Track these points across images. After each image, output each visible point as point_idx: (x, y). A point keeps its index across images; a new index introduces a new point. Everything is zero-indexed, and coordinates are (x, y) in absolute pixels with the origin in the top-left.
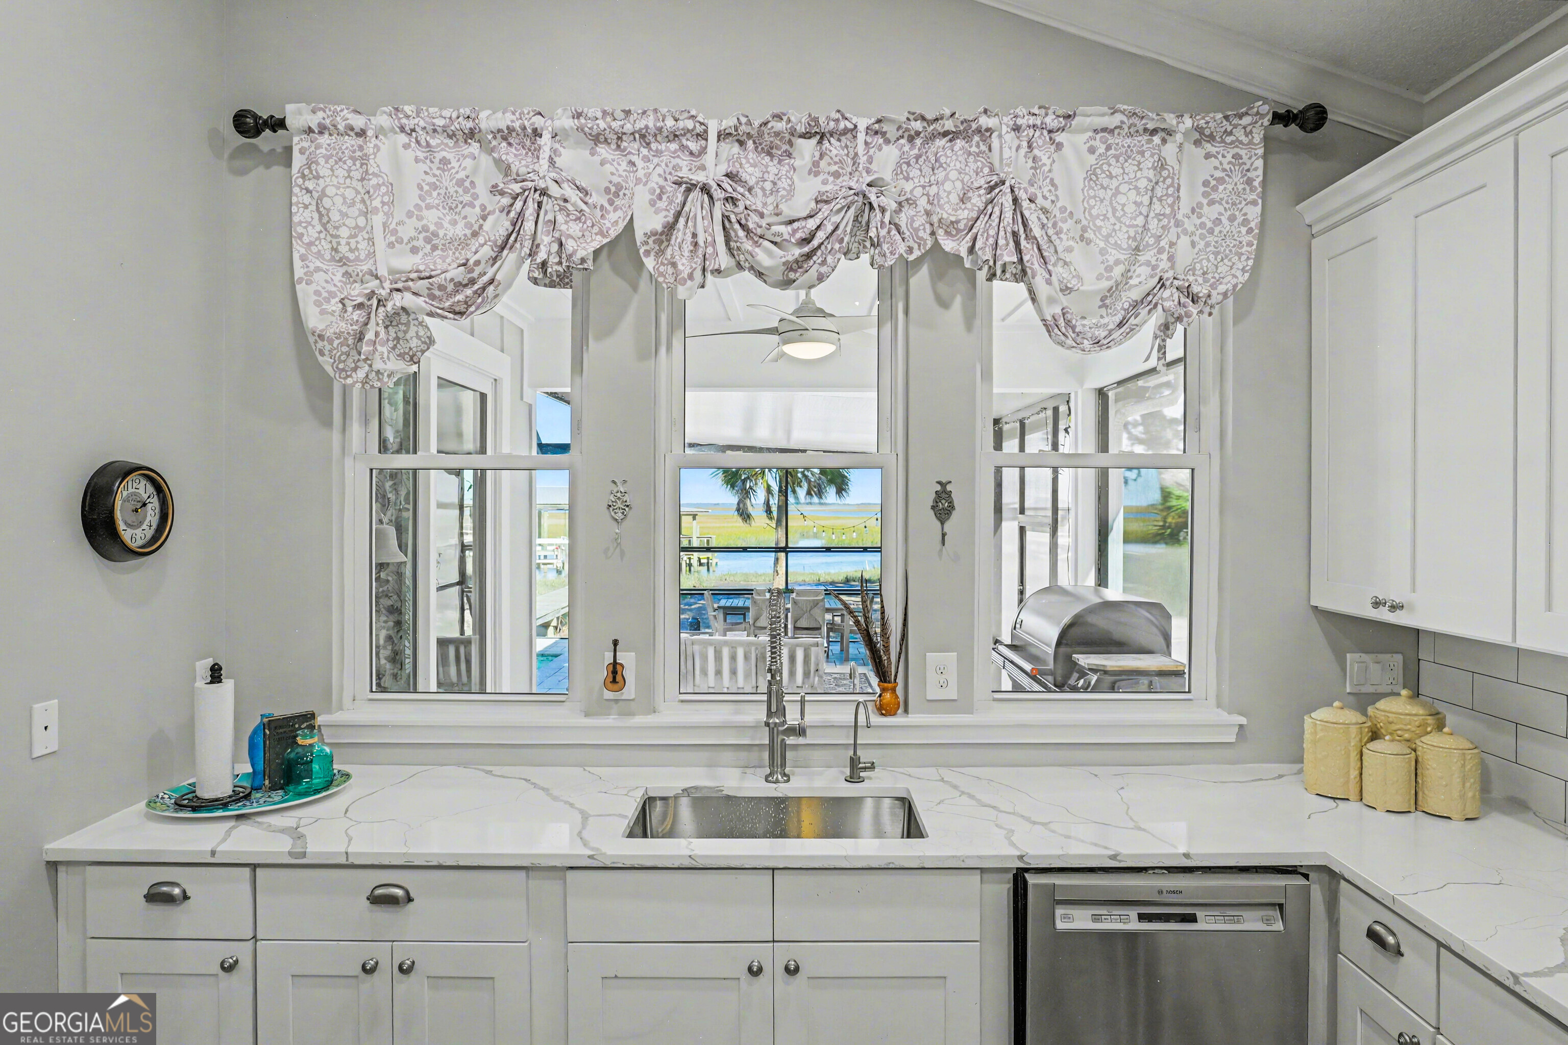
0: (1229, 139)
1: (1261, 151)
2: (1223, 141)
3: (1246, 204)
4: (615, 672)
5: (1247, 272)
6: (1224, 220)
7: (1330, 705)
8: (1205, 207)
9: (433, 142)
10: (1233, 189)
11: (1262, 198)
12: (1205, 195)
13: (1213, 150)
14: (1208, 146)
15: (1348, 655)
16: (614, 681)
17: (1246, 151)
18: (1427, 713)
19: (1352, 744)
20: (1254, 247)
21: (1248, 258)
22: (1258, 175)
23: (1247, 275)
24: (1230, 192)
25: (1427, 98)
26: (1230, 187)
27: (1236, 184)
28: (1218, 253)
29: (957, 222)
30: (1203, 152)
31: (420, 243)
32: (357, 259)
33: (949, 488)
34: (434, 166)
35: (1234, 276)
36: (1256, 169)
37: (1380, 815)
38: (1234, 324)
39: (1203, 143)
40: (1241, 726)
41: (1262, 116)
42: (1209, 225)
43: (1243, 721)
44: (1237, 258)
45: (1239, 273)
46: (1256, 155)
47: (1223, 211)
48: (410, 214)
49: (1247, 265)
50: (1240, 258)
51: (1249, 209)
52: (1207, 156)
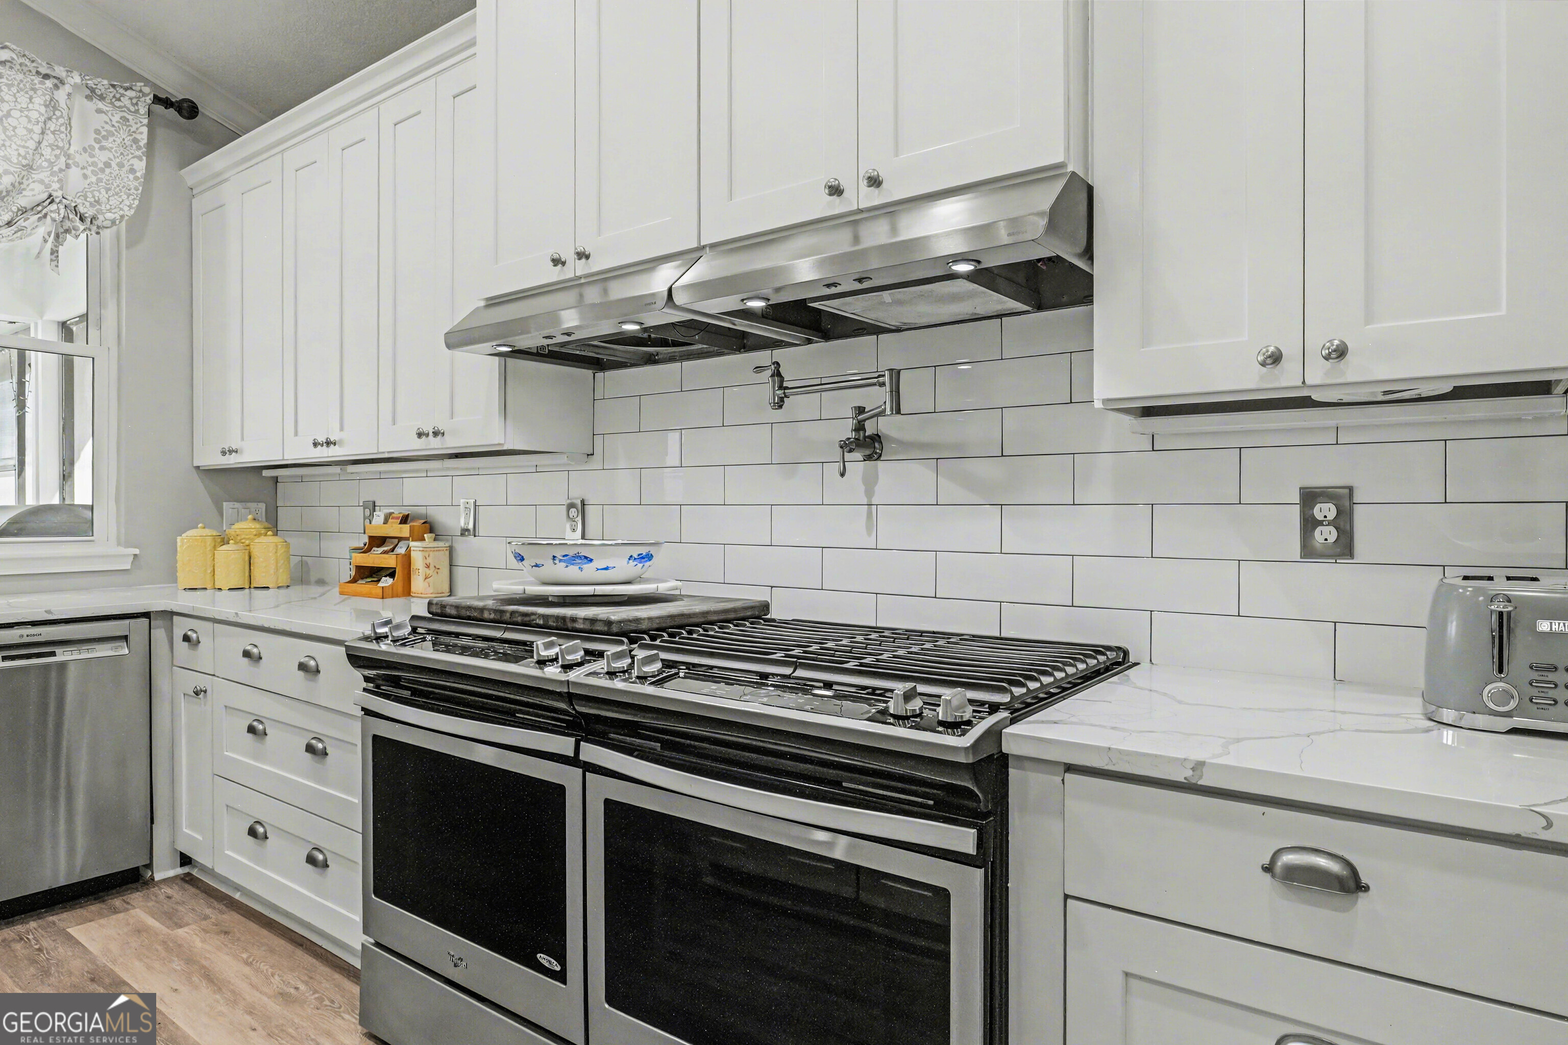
0: (118, 104)
1: (146, 121)
2: (112, 103)
3: (133, 158)
5: (133, 208)
6: (113, 164)
7: (196, 527)
8: (97, 150)
10: (121, 142)
11: (147, 157)
12: (97, 141)
13: (103, 108)
14: (98, 102)
15: (225, 504)
17: (132, 117)
18: (262, 527)
19: (208, 549)
20: (140, 192)
21: (134, 199)
22: (143, 138)
23: (132, 212)
24: (118, 144)
26: (119, 141)
27: (124, 140)
28: (109, 189)
30: (95, 107)
35: (121, 209)
36: (141, 133)
37: (225, 593)
38: (127, 248)
39: (94, 99)
40: (135, 555)
41: (144, 95)
42: (101, 165)
43: (137, 551)
44: (126, 197)
45: (126, 208)
46: (141, 122)
47: (112, 157)
49: (134, 204)
50: (128, 198)
51: (135, 162)
52: (99, 111)
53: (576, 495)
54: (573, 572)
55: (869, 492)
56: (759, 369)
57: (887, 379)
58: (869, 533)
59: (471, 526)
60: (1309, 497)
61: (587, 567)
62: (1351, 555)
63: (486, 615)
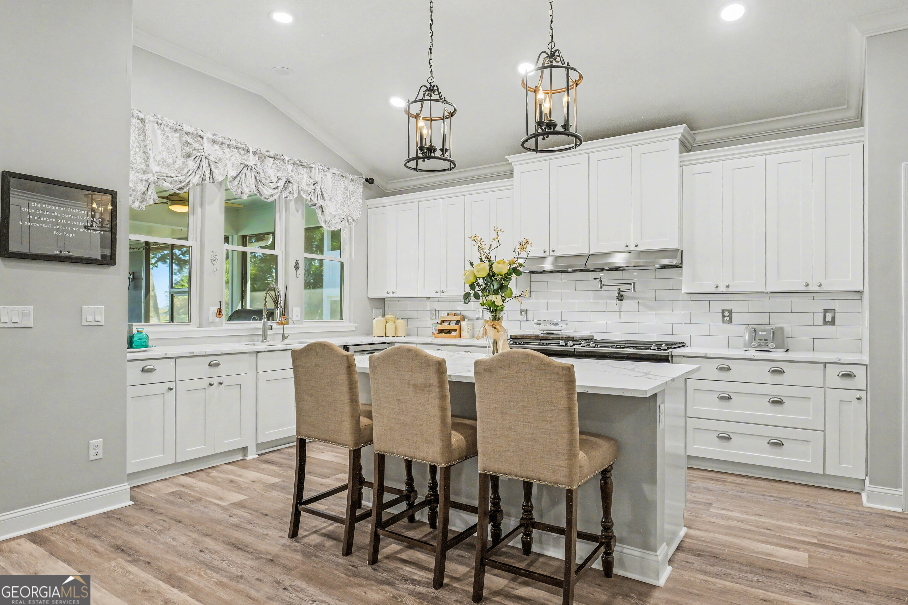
1: (362, 187)
2: (356, 183)
3: (359, 198)
4: (220, 311)
5: (360, 215)
6: (355, 201)
9: (166, 129)
10: (357, 194)
11: (362, 198)
13: (354, 184)
16: (219, 314)
20: (360, 209)
25: (389, 182)
29: (308, 191)
31: (161, 163)
32: (136, 163)
33: (298, 262)
34: (164, 137)
36: (361, 191)
39: (352, 182)
41: (363, 179)
43: (356, 325)
47: (355, 199)
48: (160, 153)
49: (360, 213)
51: (360, 200)
52: (352, 185)
53: (524, 307)
54: (554, 327)
55: (620, 309)
56: (596, 279)
57: (632, 284)
58: (620, 319)
59: (481, 317)
60: (723, 311)
61: (557, 326)
62: (731, 322)
63: (532, 338)
